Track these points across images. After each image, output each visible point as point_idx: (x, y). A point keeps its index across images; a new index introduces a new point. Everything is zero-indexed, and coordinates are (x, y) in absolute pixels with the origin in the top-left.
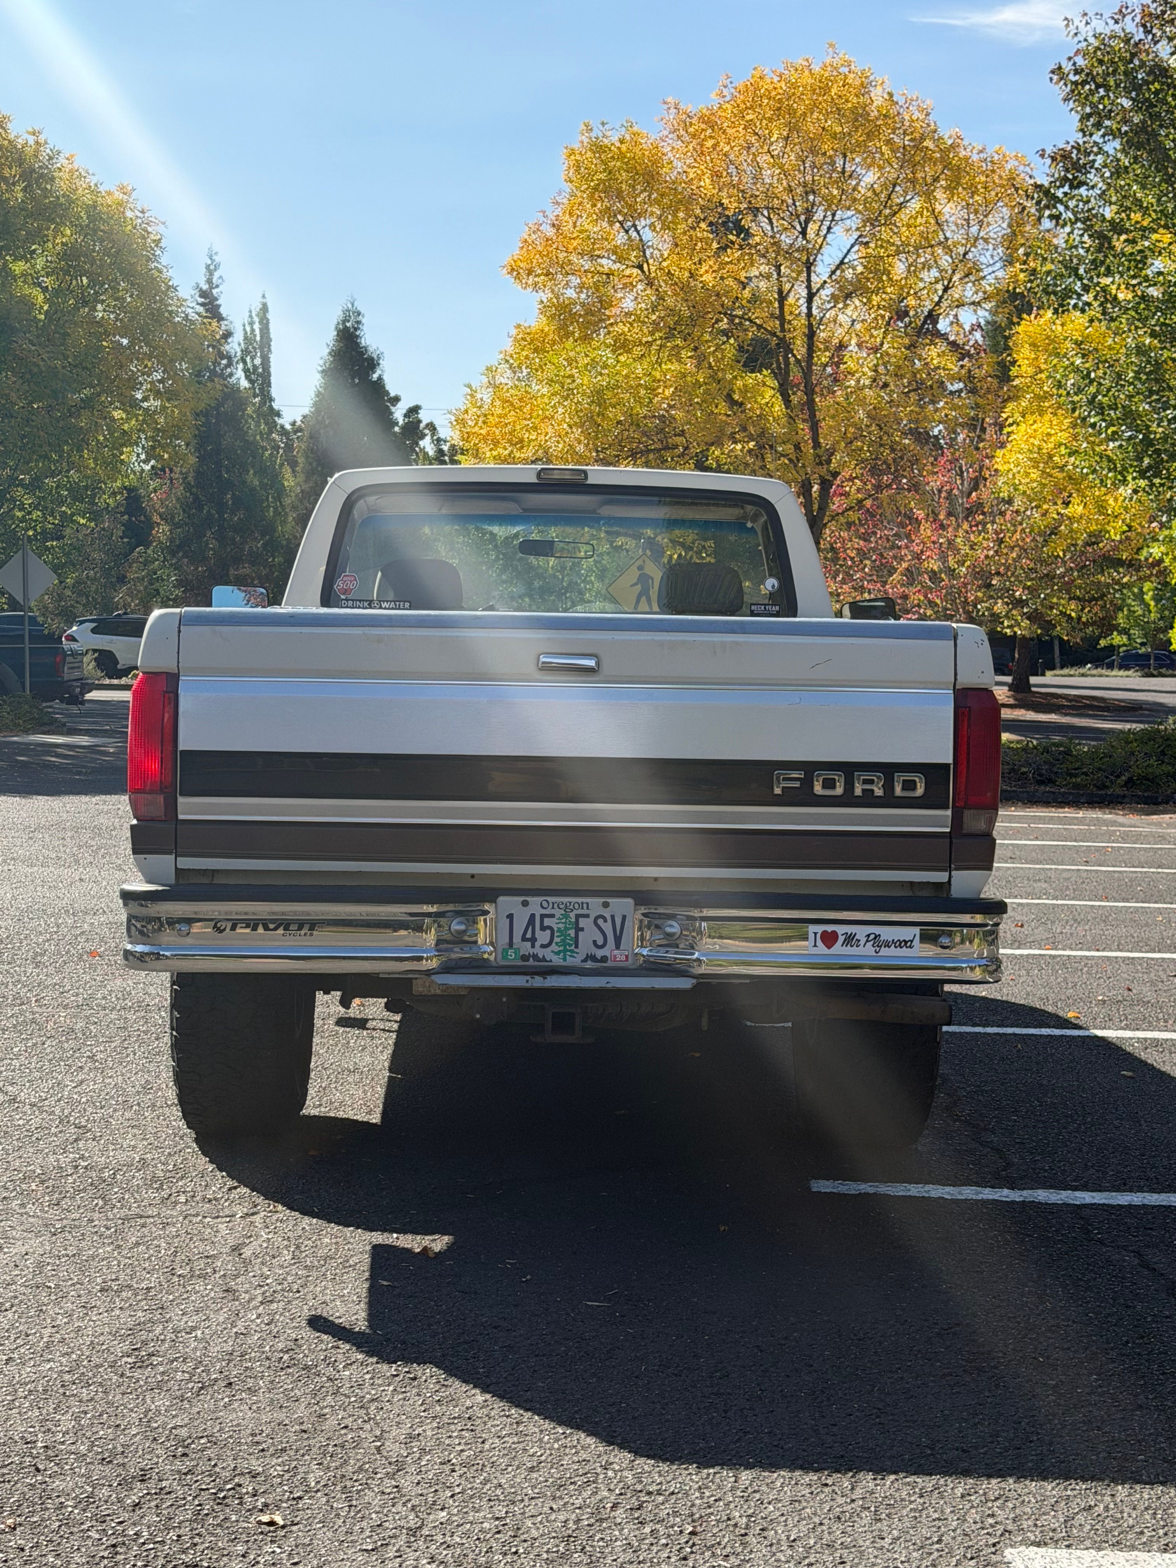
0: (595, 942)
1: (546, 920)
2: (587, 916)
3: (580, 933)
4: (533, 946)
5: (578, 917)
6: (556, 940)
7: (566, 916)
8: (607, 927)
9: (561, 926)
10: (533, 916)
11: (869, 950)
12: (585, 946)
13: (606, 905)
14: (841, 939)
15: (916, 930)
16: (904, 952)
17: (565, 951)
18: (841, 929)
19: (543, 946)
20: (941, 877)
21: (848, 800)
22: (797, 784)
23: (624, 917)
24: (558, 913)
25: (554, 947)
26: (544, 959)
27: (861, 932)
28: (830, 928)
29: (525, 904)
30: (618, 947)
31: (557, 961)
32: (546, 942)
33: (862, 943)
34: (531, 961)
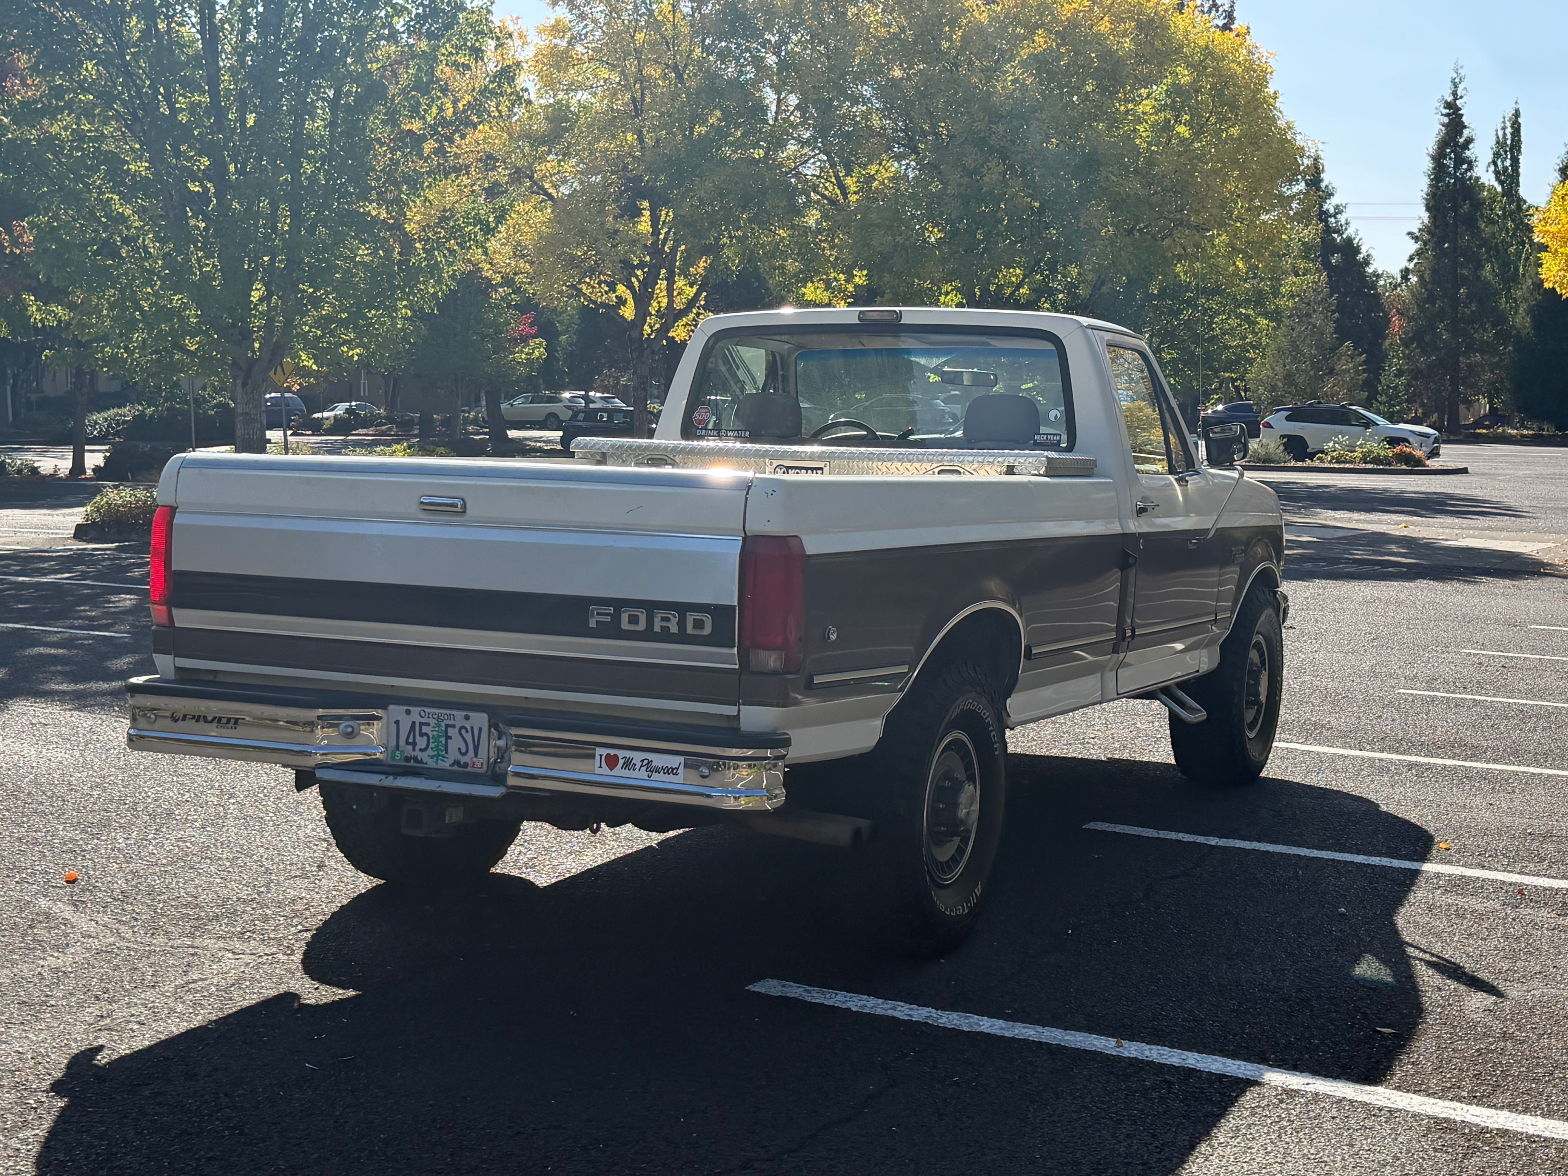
0: (459, 749)
1: (423, 727)
2: (453, 726)
3: (449, 741)
4: (414, 750)
5: (447, 726)
6: (431, 745)
7: (439, 725)
8: (468, 737)
9: (435, 733)
10: (414, 723)
11: (643, 774)
12: (453, 753)
13: (467, 718)
14: (621, 762)
15: (681, 759)
16: (671, 778)
17: (438, 755)
18: (621, 753)
19: (421, 750)
20: (731, 710)
21: (648, 635)
22: (608, 619)
23: (480, 729)
24: (433, 722)
25: (429, 752)
26: (421, 762)
27: (637, 757)
28: (612, 752)
29: (408, 712)
30: (476, 755)
31: (431, 763)
32: (423, 747)
33: (638, 767)
34: (412, 763)
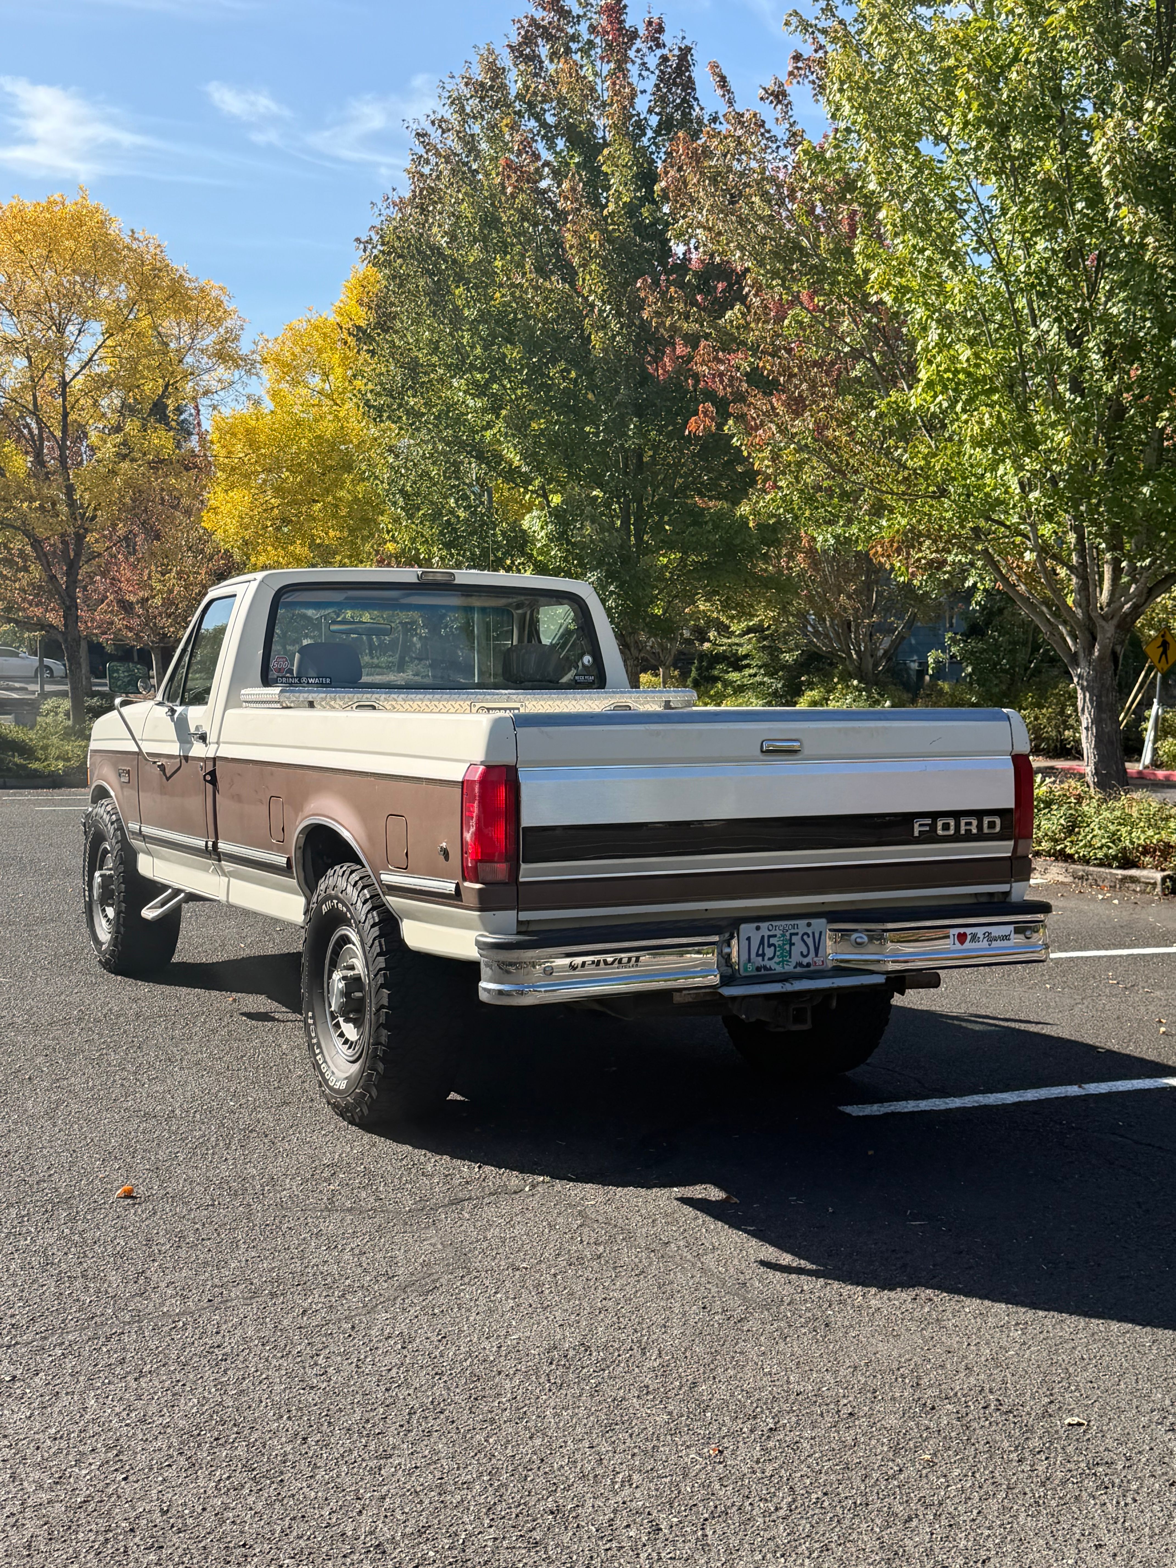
0: (802, 953)
1: (771, 939)
2: (797, 934)
3: (793, 947)
4: (763, 960)
5: (791, 935)
6: (778, 953)
7: (784, 935)
8: (810, 941)
9: (781, 943)
10: (763, 937)
11: (985, 944)
12: (796, 957)
13: (809, 925)
15: (1012, 927)
16: (1005, 943)
17: (783, 961)
18: (968, 931)
19: (770, 959)
20: (1005, 888)
21: (957, 838)
22: (927, 828)
23: (821, 933)
24: (778, 933)
25: (776, 959)
26: (771, 969)
27: (980, 931)
28: (962, 930)
29: (758, 928)
30: (817, 955)
31: (779, 969)
32: (771, 955)
33: (981, 939)
34: (763, 972)
